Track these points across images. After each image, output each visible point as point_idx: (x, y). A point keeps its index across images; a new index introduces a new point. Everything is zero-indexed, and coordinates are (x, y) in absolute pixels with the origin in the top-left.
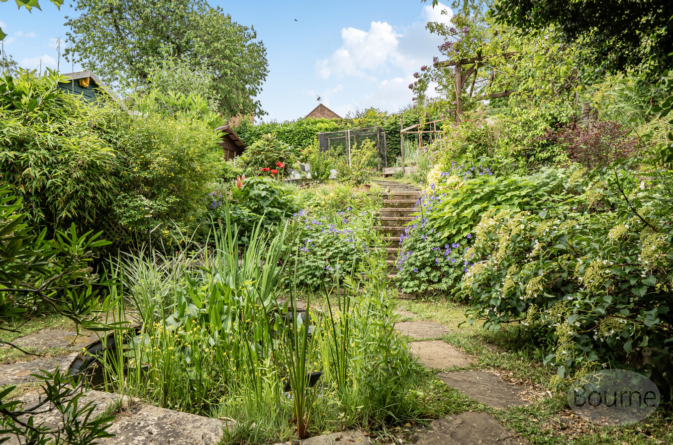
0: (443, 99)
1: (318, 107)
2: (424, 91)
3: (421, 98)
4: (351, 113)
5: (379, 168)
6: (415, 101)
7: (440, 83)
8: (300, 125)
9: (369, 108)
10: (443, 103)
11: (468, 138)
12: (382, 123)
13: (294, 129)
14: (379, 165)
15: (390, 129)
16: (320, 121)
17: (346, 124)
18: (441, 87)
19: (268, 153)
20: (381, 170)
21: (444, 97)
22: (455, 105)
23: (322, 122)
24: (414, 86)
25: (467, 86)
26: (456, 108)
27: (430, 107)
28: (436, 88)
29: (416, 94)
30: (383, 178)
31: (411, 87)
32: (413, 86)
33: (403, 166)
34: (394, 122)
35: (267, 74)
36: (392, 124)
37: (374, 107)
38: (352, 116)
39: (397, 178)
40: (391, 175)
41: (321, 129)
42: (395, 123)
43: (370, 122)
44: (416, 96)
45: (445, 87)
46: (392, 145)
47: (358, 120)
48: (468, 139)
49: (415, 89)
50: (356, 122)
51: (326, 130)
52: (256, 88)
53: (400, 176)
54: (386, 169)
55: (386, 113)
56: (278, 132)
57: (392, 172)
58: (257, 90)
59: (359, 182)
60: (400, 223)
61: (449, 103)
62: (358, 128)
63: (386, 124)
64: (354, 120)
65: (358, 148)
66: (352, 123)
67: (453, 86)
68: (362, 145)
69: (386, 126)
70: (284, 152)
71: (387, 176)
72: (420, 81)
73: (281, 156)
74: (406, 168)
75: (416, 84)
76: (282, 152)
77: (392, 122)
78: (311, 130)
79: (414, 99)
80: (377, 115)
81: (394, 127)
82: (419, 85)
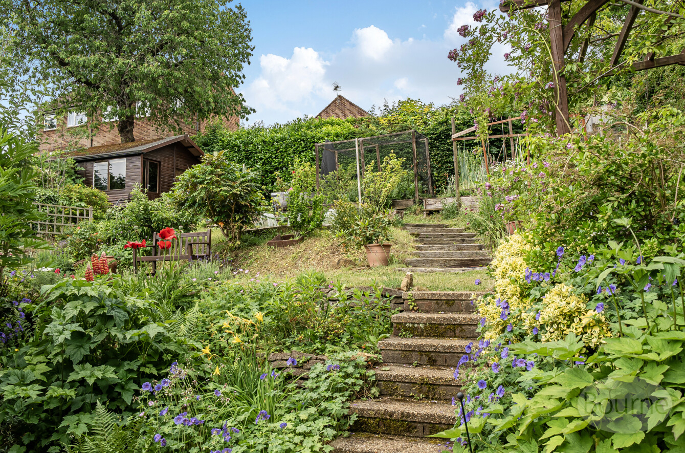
0: (523, 78)
1: (336, 100)
2: (483, 62)
3: (477, 77)
4: (376, 108)
5: (417, 200)
6: (463, 86)
7: (516, 45)
8: (297, 130)
9: (403, 99)
10: (524, 86)
11: (600, 179)
12: (425, 123)
13: (287, 136)
14: (417, 195)
15: (438, 132)
16: (328, 123)
17: (368, 126)
18: (519, 53)
19: (211, 187)
20: (421, 202)
21: (525, 74)
22: (552, 89)
23: (332, 124)
24: (461, 53)
25: (574, 50)
26: (555, 97)
27: (496, 96)
28: (507, 56)
29: (466, 71)
30: (423, 219)
31: (453, 56)
32: (457, 55)
33: (458, 195)
34: (444, 119)
35: (252, 53)
36: (441, 124)
37: (412, 98)
38: (378, 113)
39: (447, 217)
40: (438, 211)
41: (328, 135)
42: (446, 122)
43: (406, 121)
44: (464, 75)
45: (527, 51)
46: (442, 156)
47: (387, 119)
48: (599, 181)
49: (463, 60)
50: (384, 122)
51: (337, 135)
52: (237, 76)
53: (453, 212)
54: (430, 201)
55: (431, 105)
56: (263, 141)
57: (439, 206)
58: (238, 79)
59: (369, 240)
60: (425, 389)
61: (537, 85)
62: (386, 132)
63: (432, 124)
64: (381, 120)
65: (376, 169)
66: (377, 123)
67: (544, 49)
68: (384, 165)
69: (431, 127)
70: (241, 183)
71: (430, 213)
72: (473, 43)
73: (234, 191)
74: (464, 198)
75: (464, 49)
76: (237, 184)
77: (440, 120)
78: (313, 137)
79: (460, 82)
80: (417, 110)
81: (443, 128)
82: (470, 52)
